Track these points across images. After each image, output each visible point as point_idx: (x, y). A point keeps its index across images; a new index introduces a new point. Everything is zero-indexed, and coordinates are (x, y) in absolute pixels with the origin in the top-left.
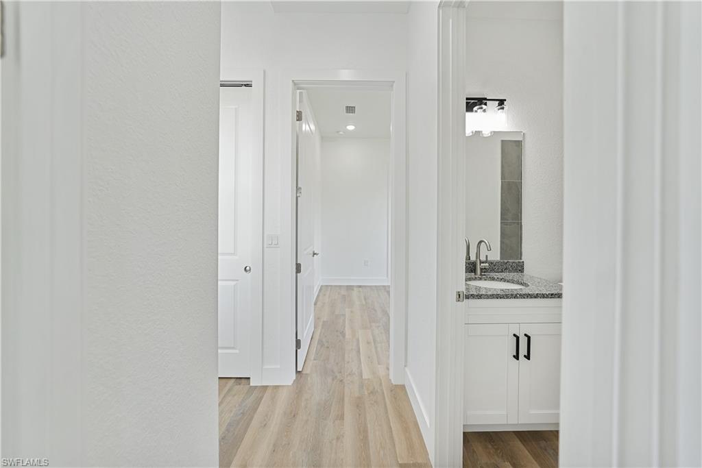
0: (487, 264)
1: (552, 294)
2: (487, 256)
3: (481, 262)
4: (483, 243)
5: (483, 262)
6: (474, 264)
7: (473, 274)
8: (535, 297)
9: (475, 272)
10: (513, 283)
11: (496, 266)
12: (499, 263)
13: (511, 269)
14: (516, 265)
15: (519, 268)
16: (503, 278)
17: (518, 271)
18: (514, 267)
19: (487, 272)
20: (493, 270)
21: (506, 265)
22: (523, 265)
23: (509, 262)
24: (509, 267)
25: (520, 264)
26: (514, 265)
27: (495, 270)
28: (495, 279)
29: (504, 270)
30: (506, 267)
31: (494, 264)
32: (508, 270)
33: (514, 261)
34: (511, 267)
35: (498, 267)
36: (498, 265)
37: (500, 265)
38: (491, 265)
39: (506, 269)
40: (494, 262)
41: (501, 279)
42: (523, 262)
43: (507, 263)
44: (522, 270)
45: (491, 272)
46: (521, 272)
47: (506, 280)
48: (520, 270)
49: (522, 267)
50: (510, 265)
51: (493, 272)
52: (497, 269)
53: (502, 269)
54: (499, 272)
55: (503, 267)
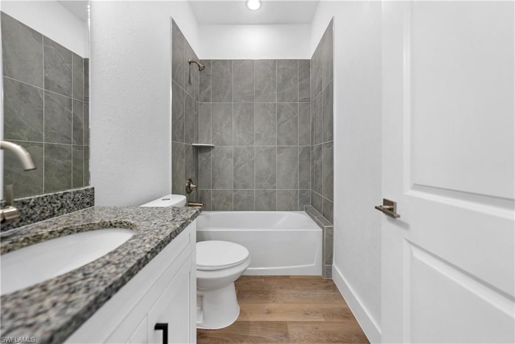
10: (91, 229)
11: (38, 206)
12: (45, 200)
13: (72, 206)
14: (81, 196)
15: (87, 200)
16: (65, 228)
17: (85, 205)
18: (78, 200)
19: (6, 229)
20: (28, 217)
21: (62, 200)
22: (94, 193)
23: (68, 192)
24: (68, 202)
25: (88, 193)
26: (79, 196)
27: (34, 216)
28: (43, 237)
29: (58, 210)
30: (62, 204)
31: (31, 204)
32: (65, 210)
33: (77, 189)
34: (72, 200)
35: (42, 208)
36: (41, 203)
37: (47, 203)
38: (23, 207)
39: (62, 207)
40: (31, 199)
41: (61, 232)
42: (93, 188)
43: (65, 196)
44: (91, 202)
45: (23, 225)
46: (90, 206)
47: (76, 231)
48: (88, 204)
49: (92, 196)
50: (70, 198)
51: (28, 224)
52: (39, 212)
53: (52, 209)
54: (44, 219)
55: (54, 205)
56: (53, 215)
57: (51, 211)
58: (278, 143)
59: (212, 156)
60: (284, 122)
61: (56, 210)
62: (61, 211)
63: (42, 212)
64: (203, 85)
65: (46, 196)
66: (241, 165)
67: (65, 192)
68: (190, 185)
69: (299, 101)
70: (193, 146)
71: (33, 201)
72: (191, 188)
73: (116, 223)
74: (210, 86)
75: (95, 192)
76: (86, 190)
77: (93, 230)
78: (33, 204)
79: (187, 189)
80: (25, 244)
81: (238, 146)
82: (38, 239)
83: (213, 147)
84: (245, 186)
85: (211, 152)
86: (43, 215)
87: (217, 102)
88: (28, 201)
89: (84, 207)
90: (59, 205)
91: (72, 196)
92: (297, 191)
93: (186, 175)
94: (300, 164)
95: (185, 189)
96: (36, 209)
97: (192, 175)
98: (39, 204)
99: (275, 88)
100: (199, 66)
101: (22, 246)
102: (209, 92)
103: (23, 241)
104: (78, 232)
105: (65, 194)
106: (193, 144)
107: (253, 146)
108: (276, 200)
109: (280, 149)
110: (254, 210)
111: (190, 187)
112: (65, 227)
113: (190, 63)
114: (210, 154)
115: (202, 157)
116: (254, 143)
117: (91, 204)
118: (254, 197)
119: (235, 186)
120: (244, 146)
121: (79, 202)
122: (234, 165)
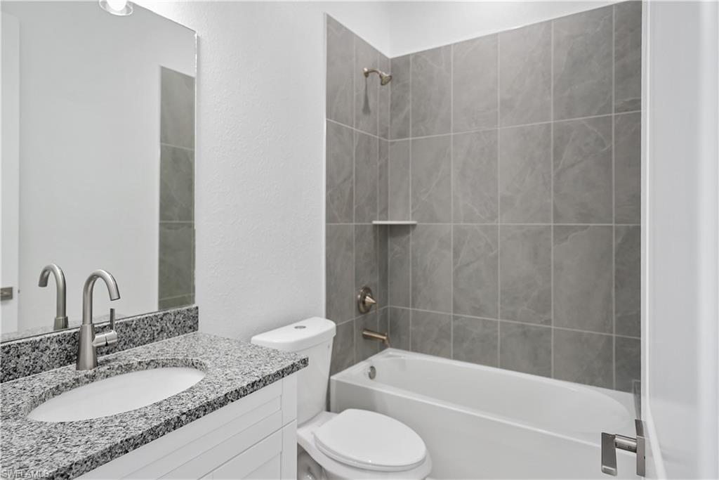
0: (113, 333)
1: (253, 384)
2: (112, 311)
3: (96, 331)
4: (99, 280)
5: (103, 329)
6: (76, 339)
7: (73, 366)
8: (222, 405)
9: (78, 361)
10: (175, 366)
11: (139, 329)
12: (146, 322)
13: (172, 329)
14: (183, 318)
15: (190, 323)
16: (152, 361)
17: (187, 329)
18: (180, 323)
19: (113, 351)
20: (131, 341)
21: (162, 322)
22: (197, 313)
23: (168, 313)
24: (168, 325)
25: (191, 314)
26: (180, 317)
27: (136, 340)
28: (133, 367)
29: (158, 334)
30: (162, 327)
31: (133, 326)
32: (165, 334)
33: (179, 309)
34: (173, 323)
35: (143, 331)
36: (142, 325)
37: (147, 326)
38: (126, 329)
39: (162, 331)
40: (133, 321)
41: (148, 364)
42: (197, 308)
43: (164, 318)
44: (195, 326)
45: (126, 349)
46: (193, 331)
47: (161, 364)
48: (190, 328)
49: (195, 318)
50: (170, 320)
51: (131, 347)
52: (140, 336)
53: (152, 332)
54: (144, 344)
55: (154, 328)
56: (152, 340)
57: (151, 335)
58: (557, 217)
59: (411, 243)
60: (573, 165)
61: (155, 334)
62: (161, 335)
63: (143, 336)
64: (396, 106)
65: (147, 318)
66: (468, 265)
67: (166, 312)
68: (365, 298)
69: (617, 110)
70: (376, 225)
71: (135, 322)
72: (367, 305)
73: (197, 363)
74: (410, 107)
75: (199, 312)
76: (188, 310)
77: (176, 366)
78: (135, 327)
79: (359, 306)
80: (119, 372)
81: (462, 224)
82: (128, 368)
83: (414, 226)
84: (478, 311)
85: (411, 235)
86: (143, 338)
87: (422, 135)
88: (130, 323)
89: (186, 332)
90: (159, 329)
91: (172, 318)
92: (609, 339)
93: (357, 280)
94: (617, 271)
95: (354, 306)
96: (137, 332)
97: (373, 280)
98: (140, 327)
99: (550, 88)
100: (381, 77)
101: (117, 374)
102: (406, 119)
103: (118, 369)
104: (163, 366)
105: (165, 315)
106: (375, 222)
107: (495, 224)
108: (550, 352)
109: (561, 233)
110: (497, 367)
111: (364, 303)
112: (152, 359)
113: (367, 74)
114: (409, 239)
115: (394, 245)
116: (497, 217)
117: (194, 328)
118: (496, 338)
119: (457, 308)
120: (475, 224)
121: (180, 326)
122: (455, 264)
